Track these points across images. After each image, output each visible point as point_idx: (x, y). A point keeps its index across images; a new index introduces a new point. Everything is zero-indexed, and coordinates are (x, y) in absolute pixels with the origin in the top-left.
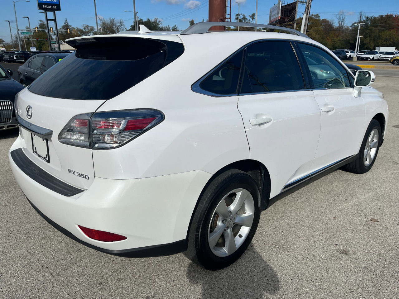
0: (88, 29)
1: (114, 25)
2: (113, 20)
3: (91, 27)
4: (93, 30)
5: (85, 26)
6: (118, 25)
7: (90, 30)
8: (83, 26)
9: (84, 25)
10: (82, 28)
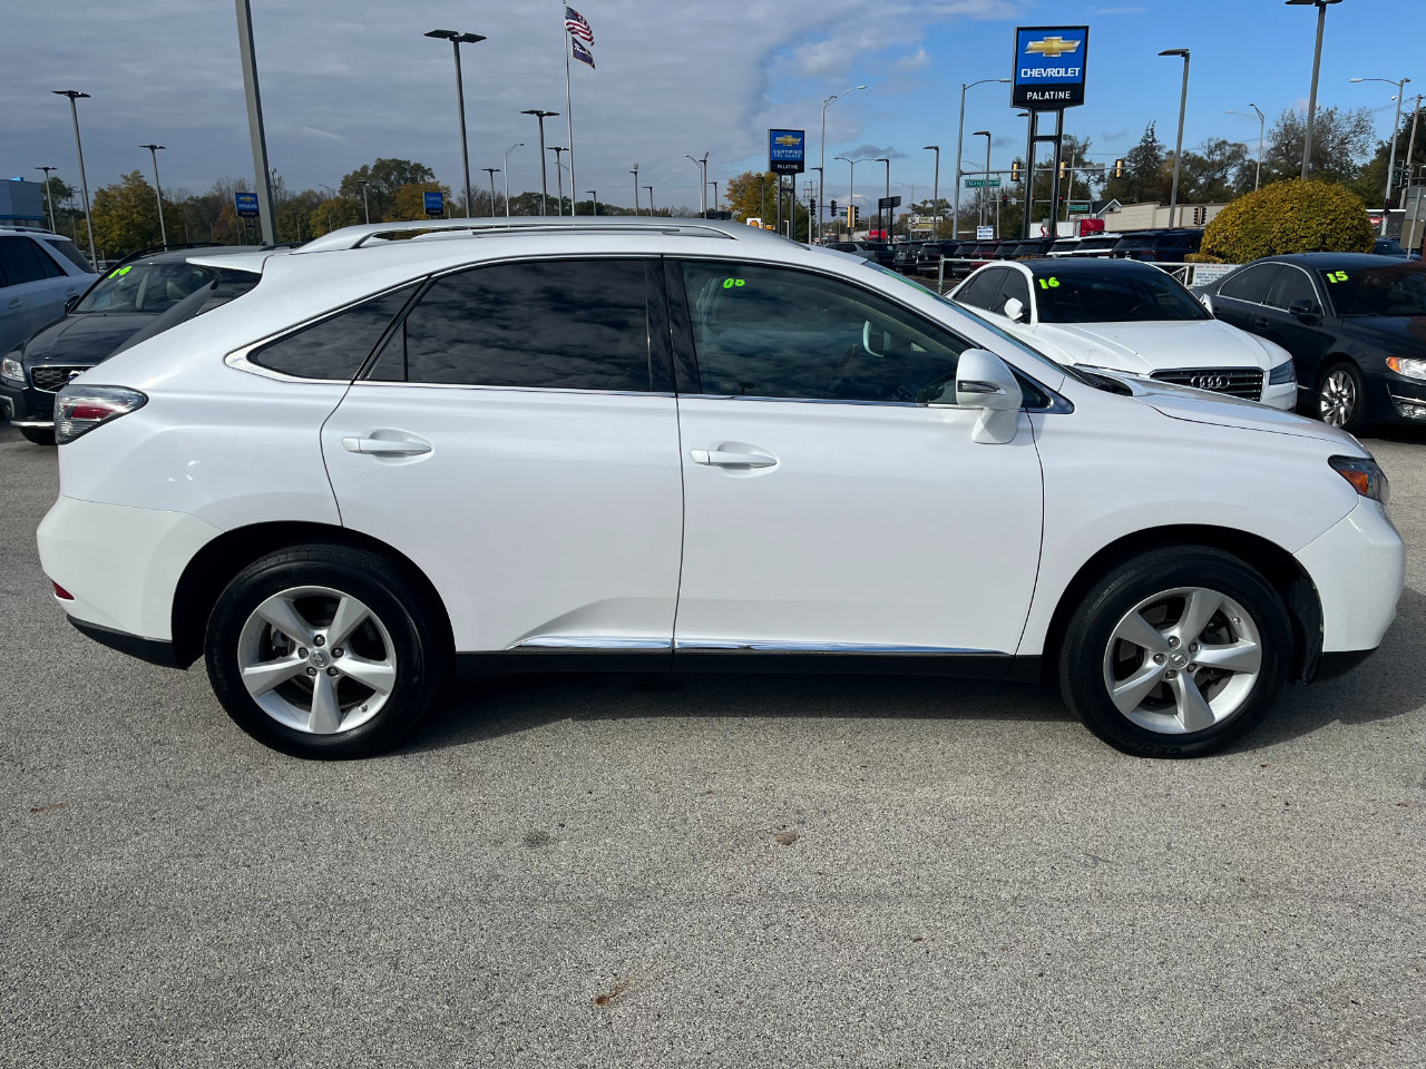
0: (1223, 154)
1: (1329, 131)
2: (1331, 114)
3: (1235, 145)
4: (1241, 156)
5: (1212, 144)
6: (1348, 130)
7: (1229, 158)
8: (1206, 144)
9: (1210, 140)
10: (1201, 153)
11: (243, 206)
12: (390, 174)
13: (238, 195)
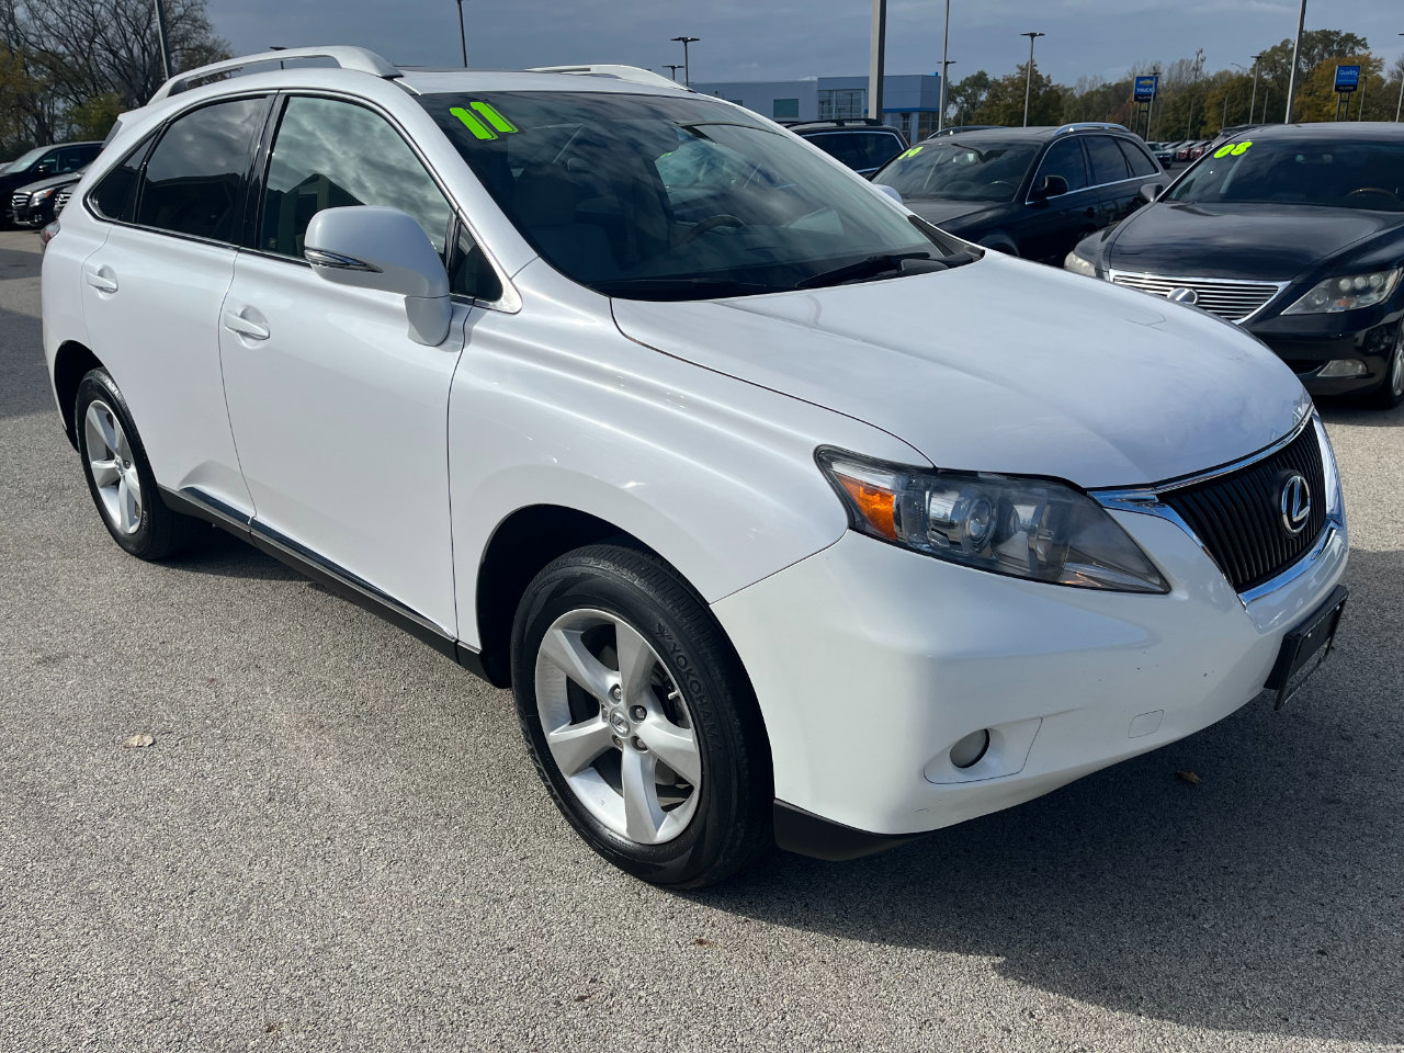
11: (1142, 90)
12: (1313, 48)
13: (1139, 79)
